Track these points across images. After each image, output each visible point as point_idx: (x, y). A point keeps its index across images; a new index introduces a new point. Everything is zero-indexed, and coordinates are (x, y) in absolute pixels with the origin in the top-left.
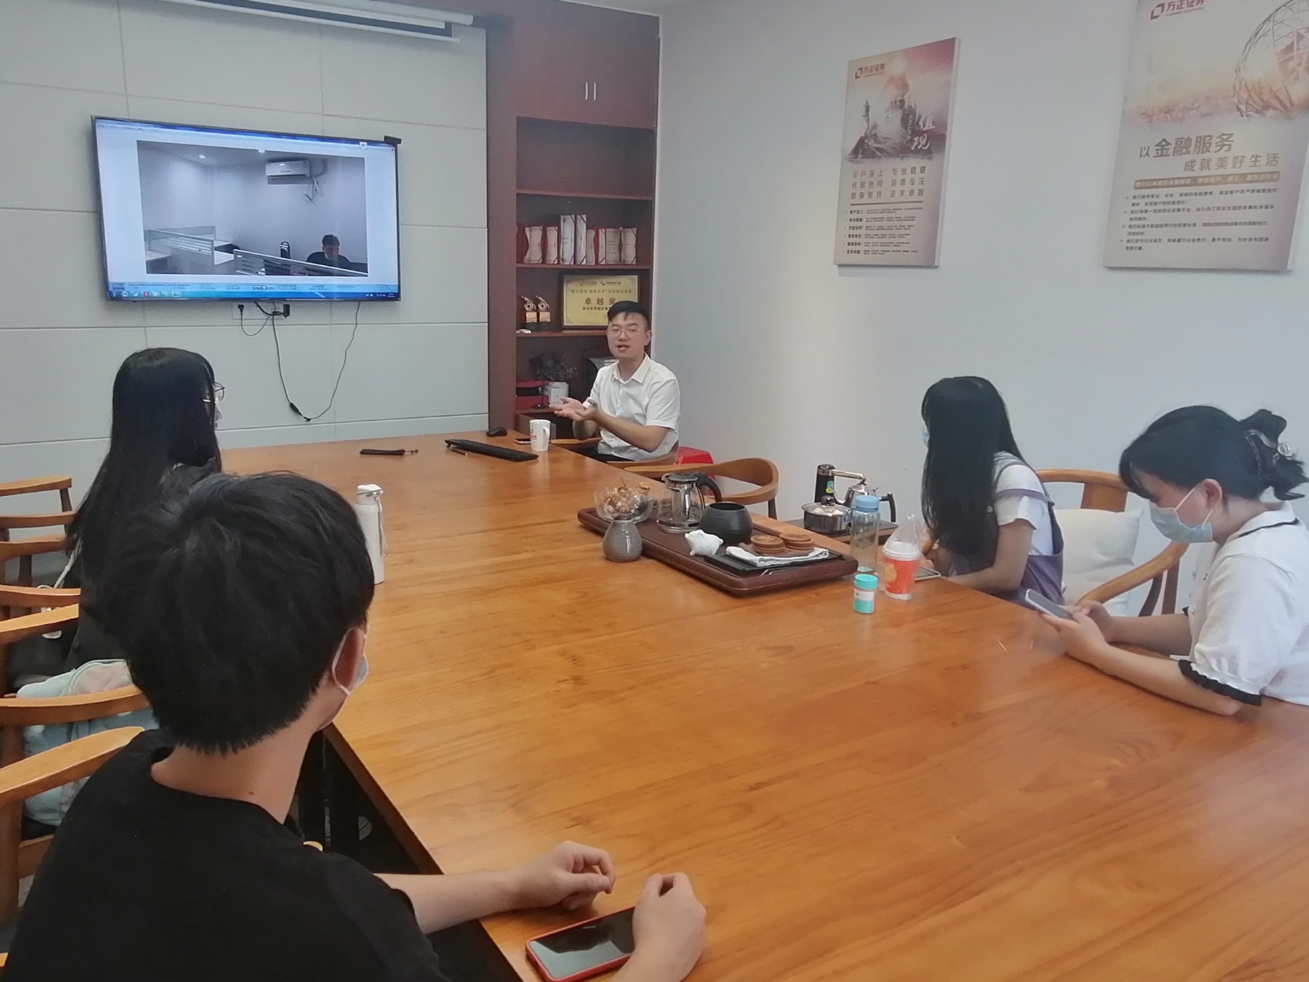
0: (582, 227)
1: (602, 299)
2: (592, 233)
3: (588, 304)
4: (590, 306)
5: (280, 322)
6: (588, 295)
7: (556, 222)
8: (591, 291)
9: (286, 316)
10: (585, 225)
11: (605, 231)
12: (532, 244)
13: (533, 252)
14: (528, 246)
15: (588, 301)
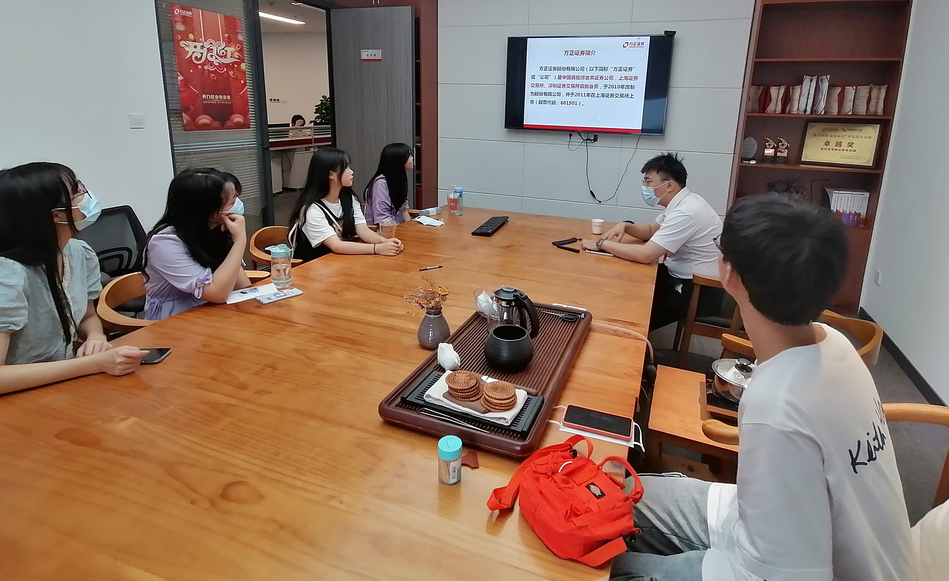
0: (825, 86)
1: (841, 142)
2: (838, 90)
3: (827, 145)
4: (828, 147)
5: (592, 144)
6: (828, 139)
7: (800, 82)
8: (831, 136)
9: (594, 142)
10: (828, 83)
11: (856, 88)
12: (776, 99)
13: (776, 104)
14: (771, 100)
15: (827, 143)
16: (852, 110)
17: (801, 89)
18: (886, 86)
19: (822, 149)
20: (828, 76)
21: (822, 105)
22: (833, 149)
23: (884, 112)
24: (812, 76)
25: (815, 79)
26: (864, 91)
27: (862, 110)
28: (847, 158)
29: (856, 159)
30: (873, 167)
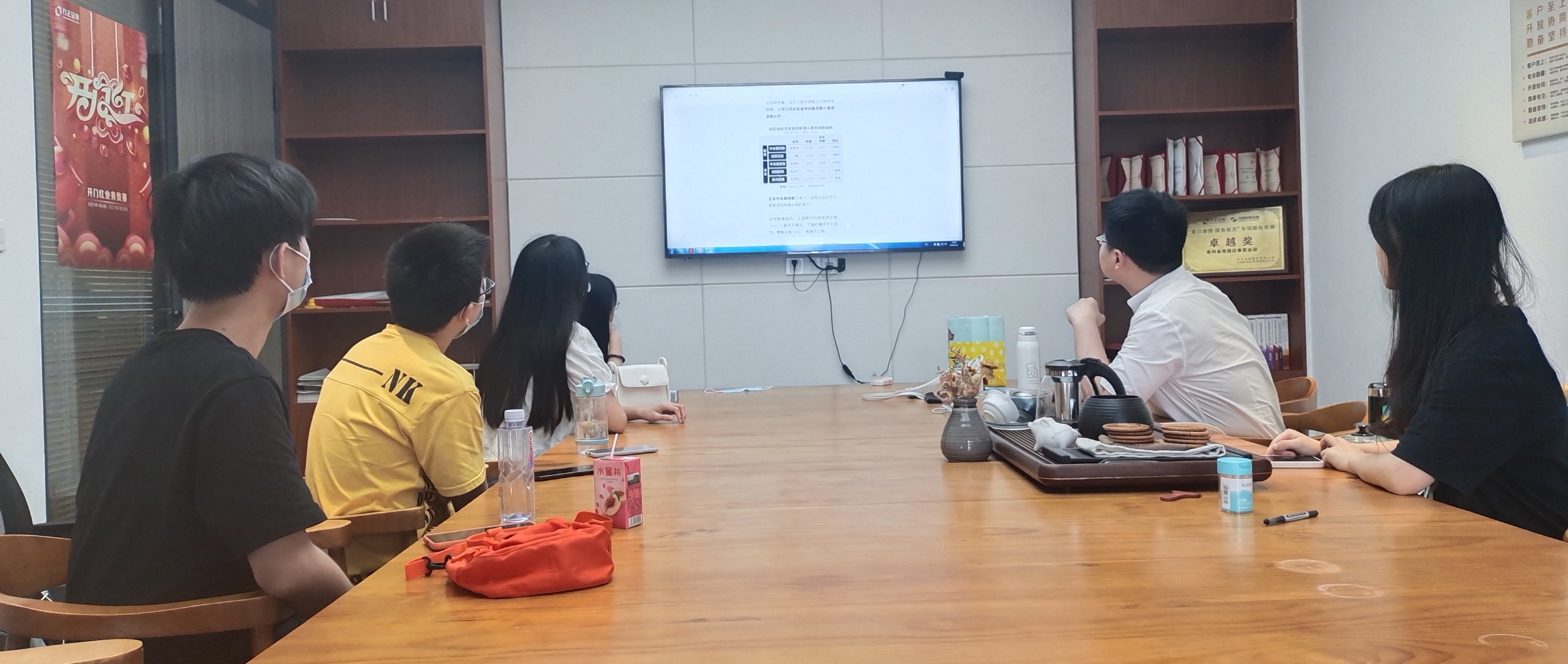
0: (1198, 151)
1: (1233, 239)
2: (1215, 159)
3: (1214, 246)
4: (1216, 248)
5: (835, 278)
6: (1214, 235)
7: (1162, 150)
8: (1218, 230)
9: (840, 271)
10: (1201, 148)
11: (1237, 155)
12: (1131, 175)
14: (1125, 177)
15: (1214, 243)
16: (1238, 189)
17: (1165, 159)
18: (1278, 150)
19: (1209, 252)
20: (1200, 138)
21: (1199, 181)
22: (1224, 251)
23: (1282, 188)
24: (1175, 140)
25: (1181, 143)
26: (1247, 159)
27: (1250, 188)
28: (1248, 262)
29: (1260, 261)
30: (1287, 271)
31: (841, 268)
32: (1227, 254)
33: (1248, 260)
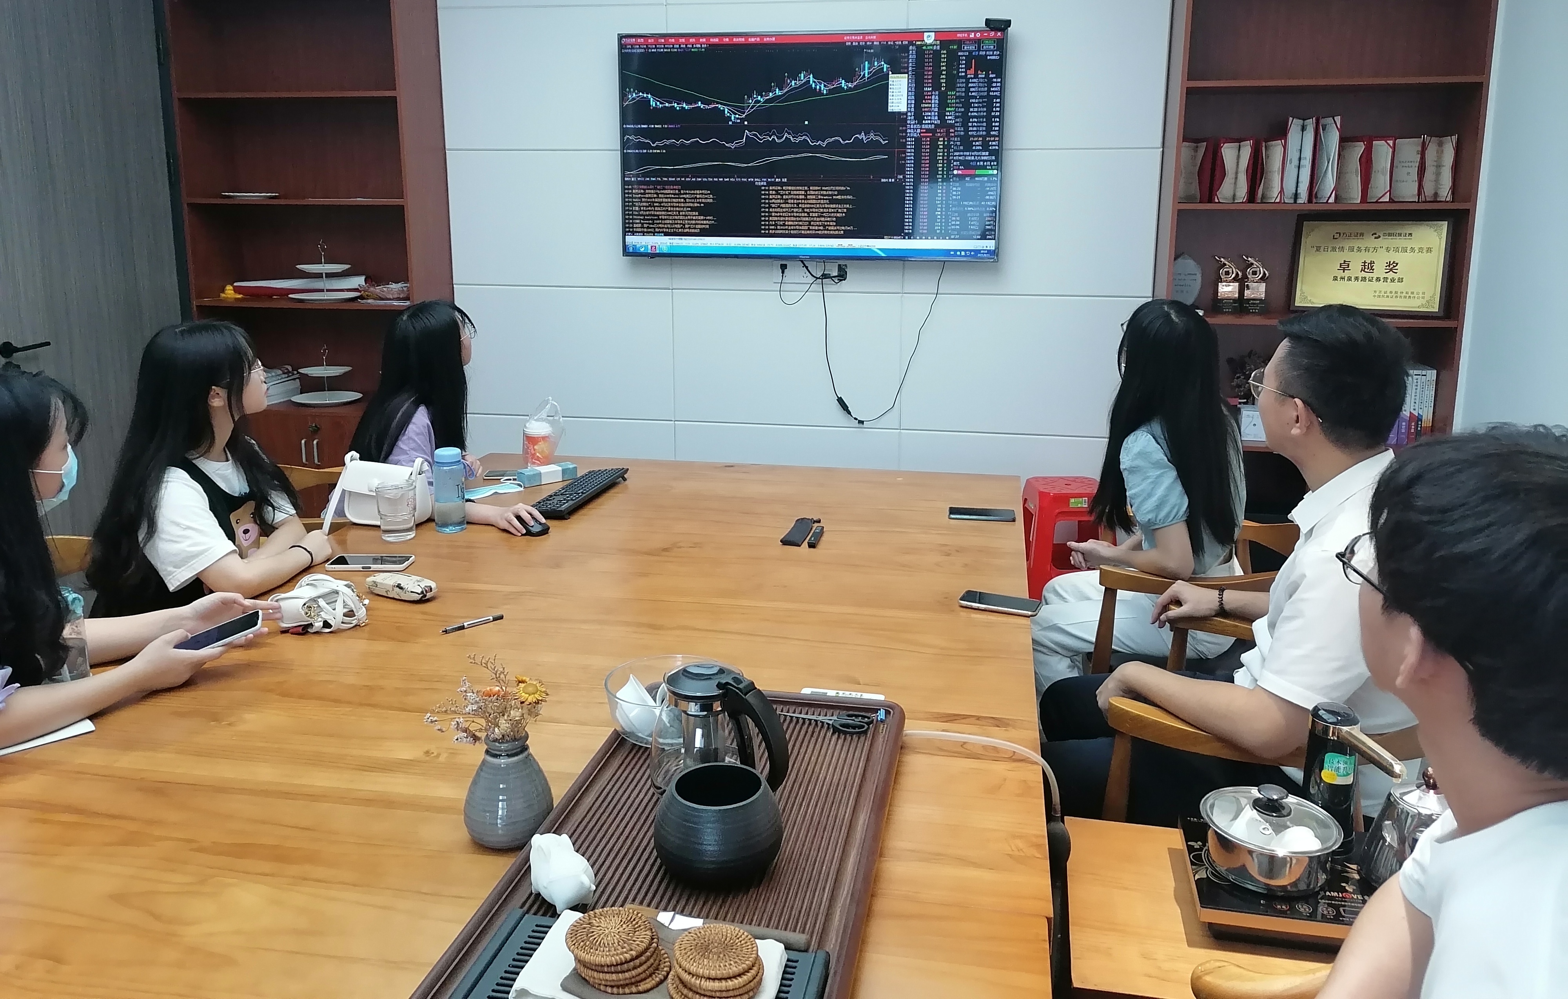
0: (1333, 139)
1: (1372, 263)
2: (1359, 148)
3: (1344, 270)
4: (1347, 274)
6: (1346, 256)
7: (1281, 133)
8: (1351, 250)
9: (840, 281)
10: (1338, 133)
11: (1394, 144)
12: (1234, 171)
13: (1235, 183)
14: (1224, 174)
15: (1345, 266)
16: (1390, 191)
17: (1285, 147)
18: (1455, 138)
19: (1335, 279)
20: (1338, 119)
21: (1329, 183)
22: (1357, 278)
23: (1453, 193)
24: (1304, 120)
25: (1310, 124)
26: (1409, 148)
27: (1408, 191)
28: (1388, 297)
29: (1405, 297)
30: (1441, 314)
31: (842, 276)
32: (1360, 283)
33: (1388, 294)
